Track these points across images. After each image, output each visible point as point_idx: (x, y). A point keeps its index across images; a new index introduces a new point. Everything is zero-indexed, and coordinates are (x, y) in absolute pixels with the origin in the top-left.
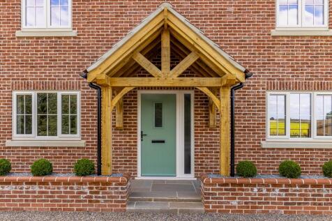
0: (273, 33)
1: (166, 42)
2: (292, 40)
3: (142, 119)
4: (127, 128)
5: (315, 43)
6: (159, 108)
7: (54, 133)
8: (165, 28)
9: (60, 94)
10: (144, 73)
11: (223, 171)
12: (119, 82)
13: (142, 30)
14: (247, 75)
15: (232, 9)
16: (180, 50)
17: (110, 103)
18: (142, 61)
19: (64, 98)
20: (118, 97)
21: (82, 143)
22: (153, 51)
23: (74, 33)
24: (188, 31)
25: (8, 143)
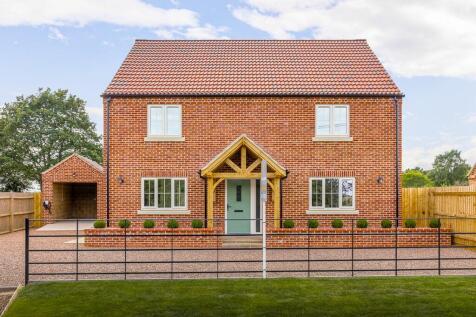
0: (314, 139)
1: (244, 153)
2: (326, 144)
3: (228, 196)
4: (219, 202)
5: (341, 147)
6: (239, 189)
7: (168, 205)
8: (243, 146)
9: (173, 180)
10: (231, 170)
11: (276, 225)
12: (218, 175)
13: (231, 148)
14: (287, 173)
15: (287, 124)
16: (251, 157)
17: (212, 187)
18: (231, 164)
19: (177, 182)
20: (216, 184)
21: (189, 212)
22: (236, 157)
23: (183, 139)
24: (256, 148)
25: (139, 212)
